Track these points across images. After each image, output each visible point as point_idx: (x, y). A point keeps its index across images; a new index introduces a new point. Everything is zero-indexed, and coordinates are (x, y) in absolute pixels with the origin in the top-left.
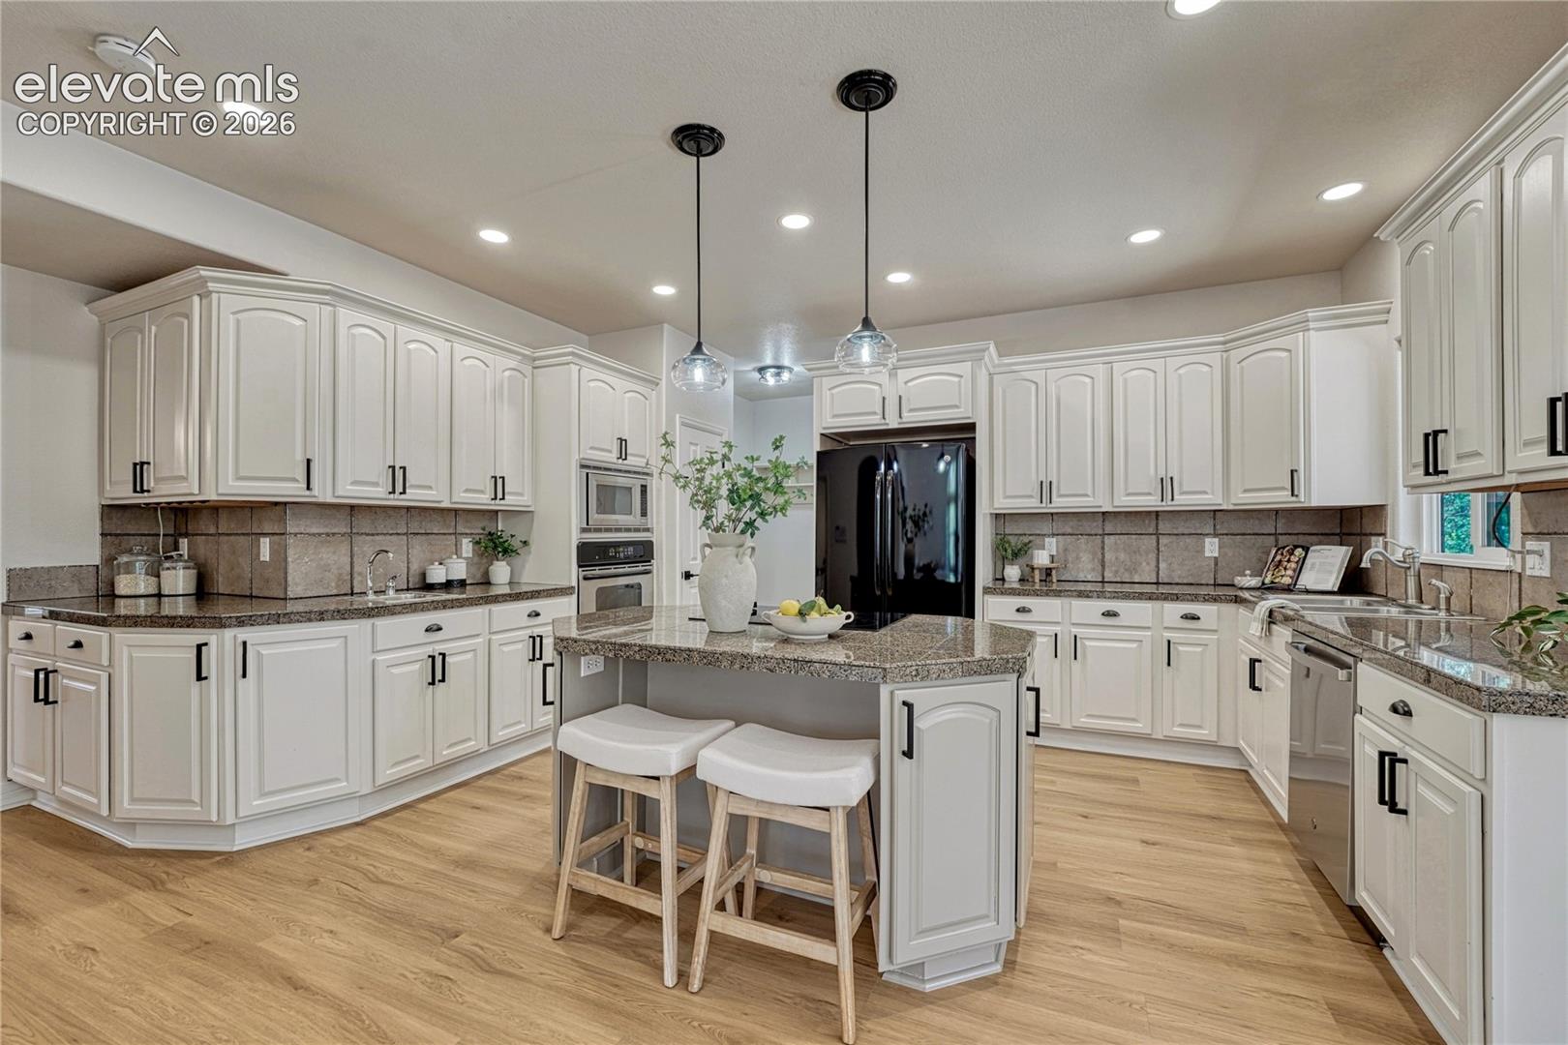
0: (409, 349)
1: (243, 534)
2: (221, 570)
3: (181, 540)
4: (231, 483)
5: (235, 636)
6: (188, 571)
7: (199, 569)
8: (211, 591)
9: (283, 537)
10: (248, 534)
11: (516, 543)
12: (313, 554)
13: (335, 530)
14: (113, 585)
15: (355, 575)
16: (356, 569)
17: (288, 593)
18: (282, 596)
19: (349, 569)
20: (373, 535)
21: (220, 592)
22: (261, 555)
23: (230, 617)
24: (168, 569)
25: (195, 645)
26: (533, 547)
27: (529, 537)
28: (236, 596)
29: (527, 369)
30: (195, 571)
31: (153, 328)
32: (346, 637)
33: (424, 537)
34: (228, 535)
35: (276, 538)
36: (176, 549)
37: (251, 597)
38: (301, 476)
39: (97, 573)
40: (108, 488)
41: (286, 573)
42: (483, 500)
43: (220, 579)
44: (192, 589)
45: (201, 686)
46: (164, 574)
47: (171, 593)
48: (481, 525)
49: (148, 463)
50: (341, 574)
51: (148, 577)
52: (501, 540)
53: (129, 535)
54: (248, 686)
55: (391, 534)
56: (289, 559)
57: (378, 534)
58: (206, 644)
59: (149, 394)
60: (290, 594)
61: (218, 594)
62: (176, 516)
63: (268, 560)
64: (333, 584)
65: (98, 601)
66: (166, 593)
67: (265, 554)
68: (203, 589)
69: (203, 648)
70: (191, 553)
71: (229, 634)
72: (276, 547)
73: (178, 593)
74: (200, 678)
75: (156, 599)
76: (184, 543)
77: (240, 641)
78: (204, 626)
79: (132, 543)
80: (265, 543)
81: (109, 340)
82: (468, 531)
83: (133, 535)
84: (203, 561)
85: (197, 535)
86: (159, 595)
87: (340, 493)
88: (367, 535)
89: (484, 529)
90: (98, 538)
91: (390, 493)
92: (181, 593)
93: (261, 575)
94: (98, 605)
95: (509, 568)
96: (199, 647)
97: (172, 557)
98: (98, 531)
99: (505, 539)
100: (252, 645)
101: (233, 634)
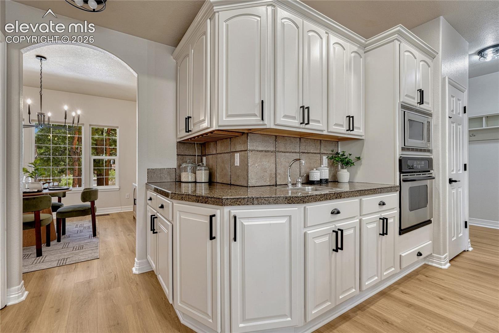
0: (309, 35)
1: (227, 153)
2: (218, 171)
3: (203, 158)
4: (224, 119)
5: (230, 211)
6: (206, 171)
7: (210, 171)
8: (214, 181)
9: (246, 152)
10: (229, 153)
11: (352, 158)
12: (259, 162)
13: (269, 149)
14: (180, 177)
15: (277, 175)
16: (277, 171)
17: (249, 183)
18: (246, 185)
19: (275, 171)
20: (285, 152)
21: (218, 181)
22: (236, 162)
23: (227, 199)
24: (199, 170)
25: (209, 215)
26: (363, 161)
27: (361, 154)
28: (224, 184)
29: (361, 51)
30: (208, 171)
31: (192, 51)
32: (290, 216)
33: (307, 155)
34: (220, 154)
35: (243, 153)
36: (202, 162)
37: (231, 185)
38: (258, 112)
39: (176, 171)
40: (179, 134)
41: (248, 172)
42: (341, 130)
43: (218, 176)
44: (207, 181)
45: (212, 242)
46: (197, 172)
47: (200, 182)
48: (331, 149)
49: (191, 117)
50: (271, 174)
51: (192, 173)
52: (344, 157)
53: (186, 155)
54: (236, 246)
55: (293, 152)
56: (249, 164)
57: (287, 152)
58: (214, 216)
59: (191, 84)
60: (250, 184)
61: (217, 183)
62: (202, 147)
63: (239, 165)
64: (268, 180)
65: (176, 184)
66: (198, 181)
67: (237, 163)
68: (211, 180)
69: (213, 218)
70: (207, 163)
71: (226, 209)
72: (243, 158)
73: (202, 182)
74: (212, 238)
75: (193, 184)
76: (204, 159)
77: (232, 215)
78: (213, 203)
79: (187, 158)
80: (237, 156)
81: (179, 67)
82: (326, 152)
83: (188, 155)
84: (211, 167)
85: (209, 155)
86: (195, 182)
87: (278, 122)
88: (283, 152)
89: (332, 151)
90: (176, 157)
91: (301, 123)
92: (203, 181)
93: (235, 173)
94: (176, 186)
95: (349, 173)
96: (211, 217)
97: (200, 165)
98: (176, 154)
99: (345, 157)
100: (239, 218)
101: (228, 210)
